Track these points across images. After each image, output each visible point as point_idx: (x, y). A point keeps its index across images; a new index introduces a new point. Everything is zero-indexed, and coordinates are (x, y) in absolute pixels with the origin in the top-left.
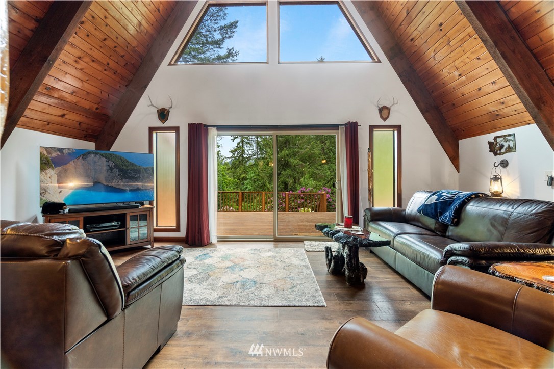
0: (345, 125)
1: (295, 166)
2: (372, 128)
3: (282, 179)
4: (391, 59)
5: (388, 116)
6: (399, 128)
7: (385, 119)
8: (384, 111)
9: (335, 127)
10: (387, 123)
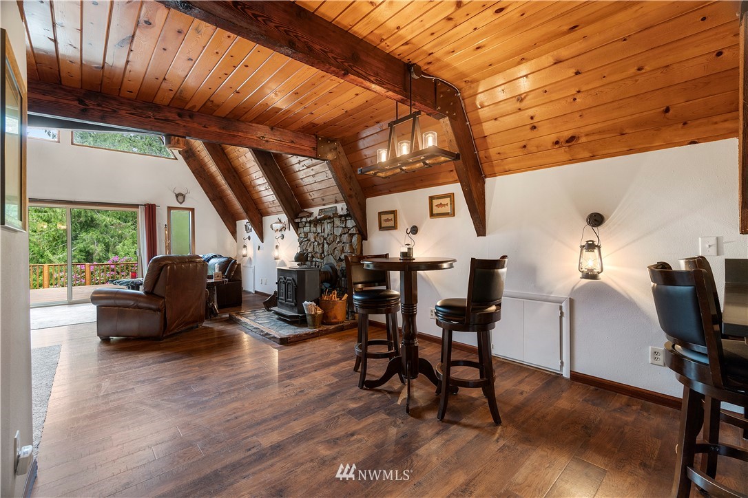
0: (145, 205)
1: (106, 226)
2: (170, 209)
3: (81, 246)
4: (186, 159)
5: (184, 201)
6: (192, 210)
7: (181, 203)
8: (180, 196)
9: (137, 206)
10: (183, 206)
